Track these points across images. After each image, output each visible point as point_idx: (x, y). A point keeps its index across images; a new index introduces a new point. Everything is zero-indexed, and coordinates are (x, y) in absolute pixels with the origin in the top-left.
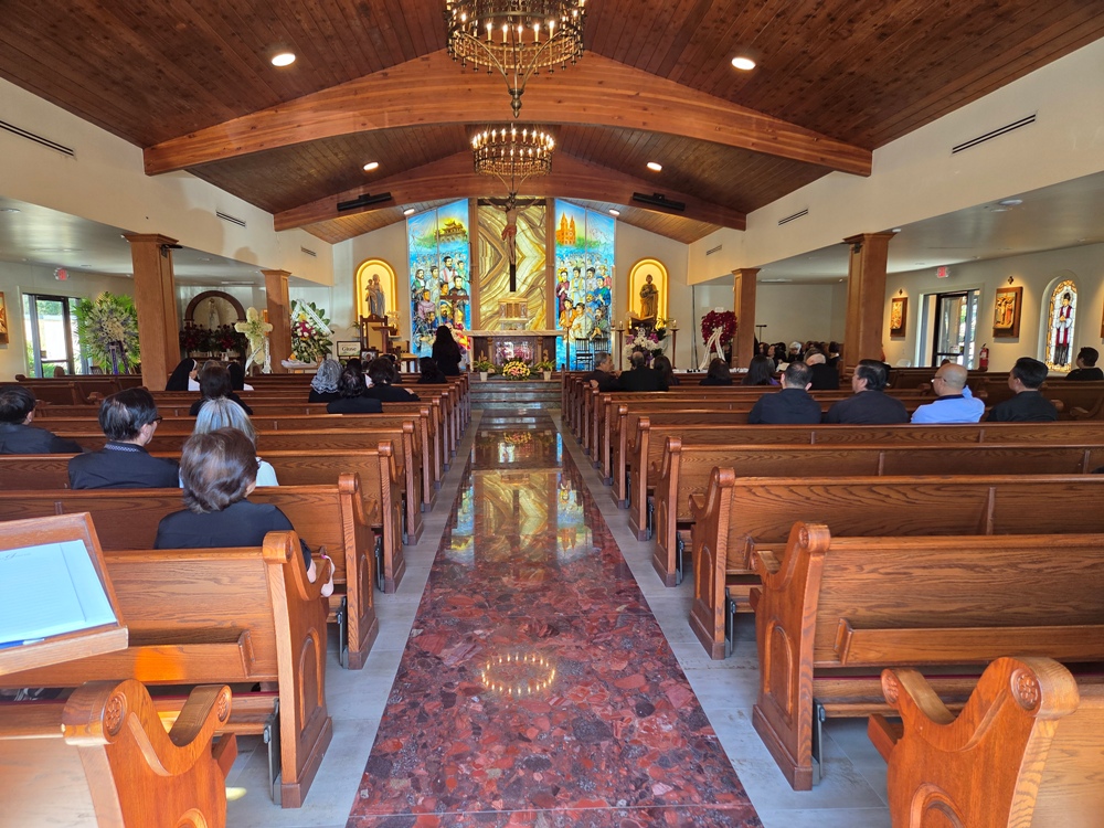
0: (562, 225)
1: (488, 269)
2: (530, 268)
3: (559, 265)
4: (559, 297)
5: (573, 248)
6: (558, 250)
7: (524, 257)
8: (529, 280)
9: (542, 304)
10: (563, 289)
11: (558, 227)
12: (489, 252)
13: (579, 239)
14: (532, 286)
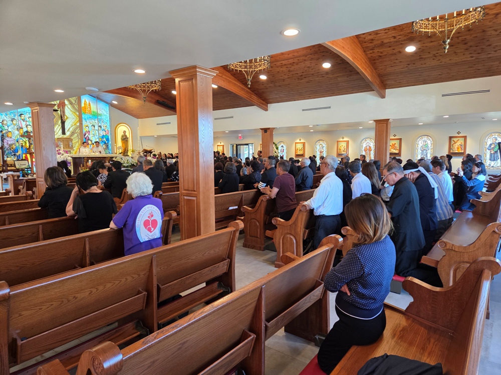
0: (85, 104)
2: (71, 123)
3: (84, 122)
4: (86, 138)
5: (91, 116)
6: (83, 116)
7: (67, 118)
8: (71, 129)
9: (78, 141)
10: (87, 135)
11: (83, 105)
13: (93, 112)
14: (73, 132)
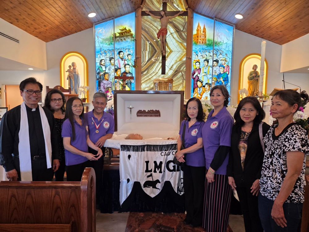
0: (198, 30)
1: (147, 59)
2: (175, 59)
3: (194, 58)
4: (194, 79)
5: (205, 47)
6: (194, 48)
7: (171, 51)
8: (174, 67)
9: (182, 83)
10: (196, 74)
11: (195, 32)
12: (148, 48)
13: (209, 40)
14: (176, 71)
